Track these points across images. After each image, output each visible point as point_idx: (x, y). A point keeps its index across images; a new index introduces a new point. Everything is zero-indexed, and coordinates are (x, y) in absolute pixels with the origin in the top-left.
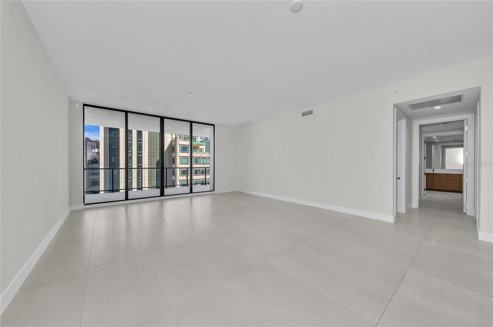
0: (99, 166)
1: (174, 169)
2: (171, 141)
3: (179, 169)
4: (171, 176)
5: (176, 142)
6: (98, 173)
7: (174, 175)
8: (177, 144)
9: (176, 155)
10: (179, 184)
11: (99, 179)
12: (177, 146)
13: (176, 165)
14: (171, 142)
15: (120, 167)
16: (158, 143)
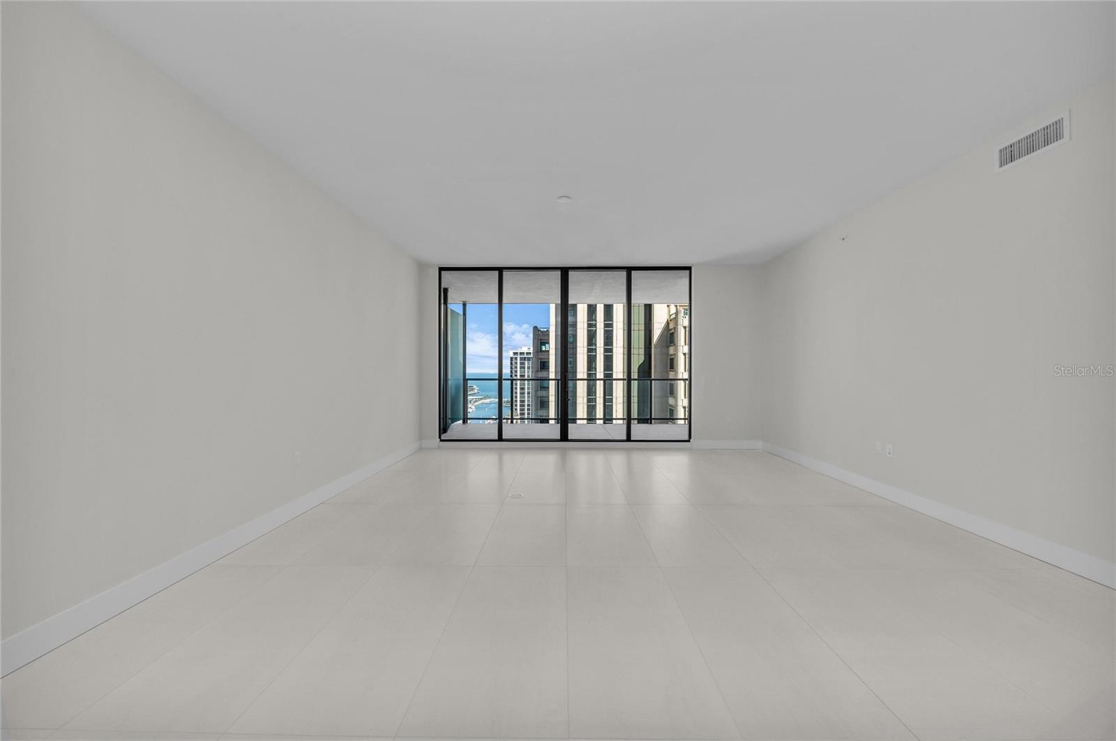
0: (549, 374)
1: (672, 382)
2: (667, 321)
3: (682, 381)
4: (667, 397)
5: (676, 324)
6: (547, 386)
7: (673, 394)
8: (679, 327)
9: (676, 350)
10: (683, 417)
11: (548, 397)
12: (679, 330)
13: (676, 373)
14: (668, 323)
15: (578, 377)
16: (642, 327)
